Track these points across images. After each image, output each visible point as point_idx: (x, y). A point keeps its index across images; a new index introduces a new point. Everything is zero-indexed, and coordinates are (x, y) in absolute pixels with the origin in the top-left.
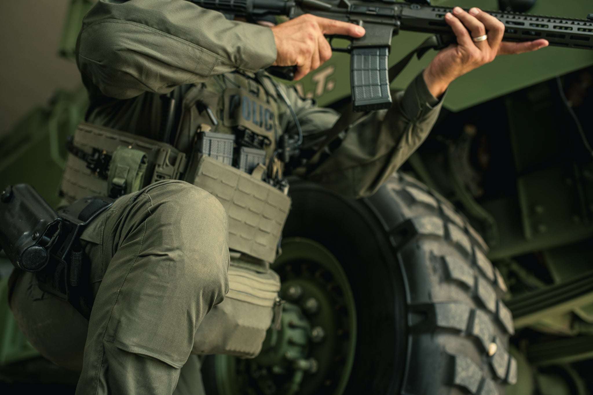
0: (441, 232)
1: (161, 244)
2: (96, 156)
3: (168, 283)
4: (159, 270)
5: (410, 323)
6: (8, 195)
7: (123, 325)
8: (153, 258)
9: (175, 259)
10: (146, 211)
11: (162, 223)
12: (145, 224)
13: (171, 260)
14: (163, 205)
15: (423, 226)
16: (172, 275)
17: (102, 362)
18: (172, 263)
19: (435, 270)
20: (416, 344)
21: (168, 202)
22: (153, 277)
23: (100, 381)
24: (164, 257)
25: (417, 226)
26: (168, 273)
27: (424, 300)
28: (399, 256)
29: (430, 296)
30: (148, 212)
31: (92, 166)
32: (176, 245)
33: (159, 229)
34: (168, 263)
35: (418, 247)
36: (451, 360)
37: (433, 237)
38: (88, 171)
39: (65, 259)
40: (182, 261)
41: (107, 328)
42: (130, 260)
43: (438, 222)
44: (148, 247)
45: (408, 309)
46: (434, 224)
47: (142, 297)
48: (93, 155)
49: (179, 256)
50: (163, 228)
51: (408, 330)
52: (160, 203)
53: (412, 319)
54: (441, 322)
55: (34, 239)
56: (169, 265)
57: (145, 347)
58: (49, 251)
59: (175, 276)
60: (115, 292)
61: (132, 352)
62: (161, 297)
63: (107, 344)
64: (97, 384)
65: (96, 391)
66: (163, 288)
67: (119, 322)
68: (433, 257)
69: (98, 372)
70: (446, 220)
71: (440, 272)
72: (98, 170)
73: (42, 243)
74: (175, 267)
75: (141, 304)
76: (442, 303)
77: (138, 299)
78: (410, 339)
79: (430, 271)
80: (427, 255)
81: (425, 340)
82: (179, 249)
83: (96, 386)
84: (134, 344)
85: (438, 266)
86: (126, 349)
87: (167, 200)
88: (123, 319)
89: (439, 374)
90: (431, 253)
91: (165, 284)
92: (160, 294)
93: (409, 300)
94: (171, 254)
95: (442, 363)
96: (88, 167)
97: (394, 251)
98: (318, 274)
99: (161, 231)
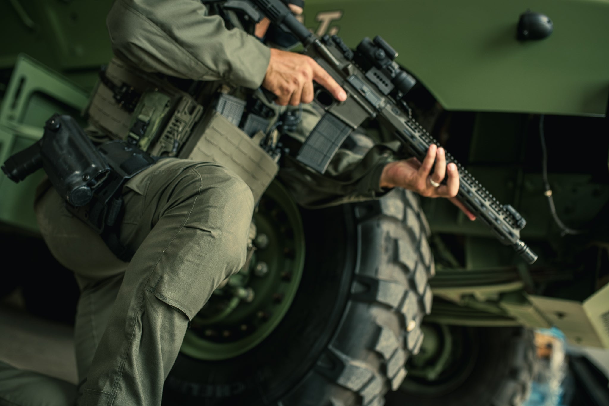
0: (400, 216)
1: (207, 221)
2: (124, 89)
3: (206, 254)
4: (202, 242)
5: (353, 290)
6: (58, 126)
7: (165, 281)
8: (199, 232)
9: (215, 237)
10: (197, 190)
11: (210, 205)
12: (194, 202)
13: (212, 236)
14: (212, 189)
15: (387, 207)
16: (211, 249)
17: (141, 306)
18: (212, 239)
19: (387, 250)
20: (353, 310)
21: (216, 188)
22: (197, 247)
23: (138, 321)
24: (207, 233)
25: (383, 207)
26: (208, 247)
27: (370, 274)
28: (360, 228)
29: (377, 271)
30: (199, 191)
31: (118, 97)
32: (219, 225)
33: (206, 209)
34: (209, 238)
35: (378, 225)
36: (378, 330)
37: (393, 219)
38: (113, 101)
39: (107, 203)
40: (220, 239)
41: (149, 280)
42: (176, 228)
43: (400, 204)
44: (195, 221)
45: (354, 277)
46: (396, 208)
47: (185, 261)
48: (121, 88)
49: (219, 234)
50: (211, 209)
51: (349, 296)
52: (210, 186)
53: (356, 288)
54: (381, 298)
55: (85, 180)
56: (210, 241)
57: (178, 301)
58: (93, 192)
59: (213, 250)
60: (160, 252)
61: (168, 304)
62: (199, 265)
63: (147, 293)
64: (135, 323)
65: (134, 329)
66: (201, 258)
67: (162, 277)
68: (388, 238)
69: (137, 314)
70: (407, 204)
71: (391, 252)
72: (123, 102)
73: (89, 185)
74: (215, 243)
75: (183, 267)
76: (385, 281)
77: (182, 262)
78: (349, 304)
79: (383, 250)
80: (384, 235)
81: (361, 308)
82: (219, 229)
83: (134, 324)
84: (171, 298)
85: (391, 246)
86: (164, 301)
87: (216, 186)
88: (166, 277)
89: (365, 339)
90: (388, 233)
91: (204, 255)
92: (198, 262)
93: (357, 270)
94: (213, 233)
95: (369, 330)
96: (115, 97)
97: (356, 221)
98: (274, 213)
99: (208, 211)
